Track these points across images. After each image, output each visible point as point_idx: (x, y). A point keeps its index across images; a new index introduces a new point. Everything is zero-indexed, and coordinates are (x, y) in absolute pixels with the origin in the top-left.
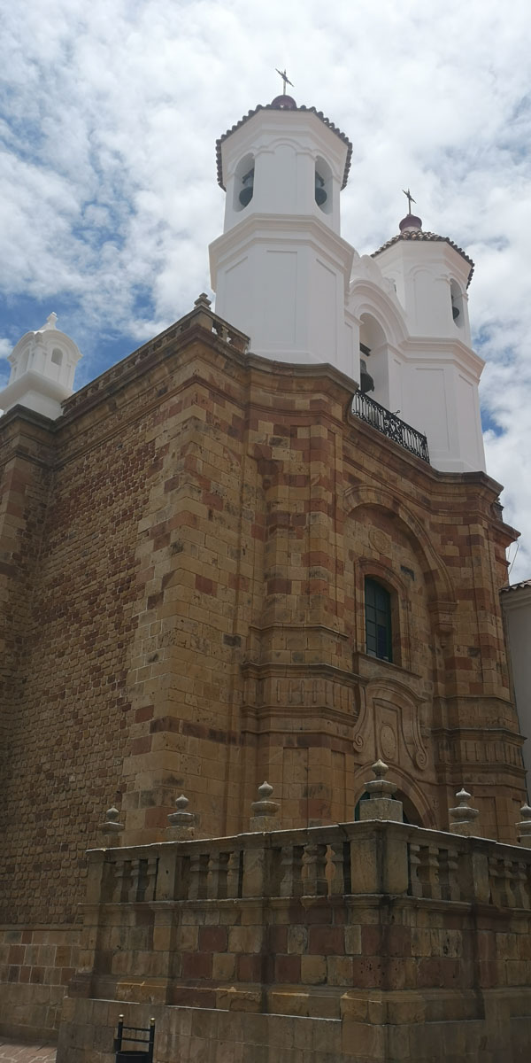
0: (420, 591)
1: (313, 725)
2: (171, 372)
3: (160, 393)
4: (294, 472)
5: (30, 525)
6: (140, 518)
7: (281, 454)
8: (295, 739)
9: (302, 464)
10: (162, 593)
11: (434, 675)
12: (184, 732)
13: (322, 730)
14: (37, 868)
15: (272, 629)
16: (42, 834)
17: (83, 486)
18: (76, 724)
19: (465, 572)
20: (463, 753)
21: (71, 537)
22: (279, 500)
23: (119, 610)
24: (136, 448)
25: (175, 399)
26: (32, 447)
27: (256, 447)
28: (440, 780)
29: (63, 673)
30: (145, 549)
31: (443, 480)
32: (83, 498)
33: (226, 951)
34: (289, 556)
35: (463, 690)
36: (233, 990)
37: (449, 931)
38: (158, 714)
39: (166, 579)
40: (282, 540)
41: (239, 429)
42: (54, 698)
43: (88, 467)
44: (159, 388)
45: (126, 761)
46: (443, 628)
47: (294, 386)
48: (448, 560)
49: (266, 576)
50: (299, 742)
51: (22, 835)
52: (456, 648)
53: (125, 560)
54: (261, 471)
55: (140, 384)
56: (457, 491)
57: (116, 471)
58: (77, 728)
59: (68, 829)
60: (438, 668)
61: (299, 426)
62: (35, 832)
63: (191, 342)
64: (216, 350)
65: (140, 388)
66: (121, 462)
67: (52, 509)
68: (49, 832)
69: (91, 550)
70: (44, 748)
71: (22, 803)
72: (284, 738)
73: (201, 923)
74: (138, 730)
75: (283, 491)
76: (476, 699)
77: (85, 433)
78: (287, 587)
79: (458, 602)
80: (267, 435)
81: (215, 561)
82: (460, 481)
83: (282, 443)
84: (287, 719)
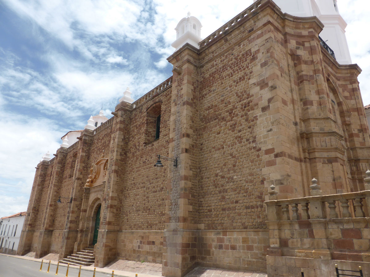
0: (337, 109)
2: (255, 22)
3: (250, 31)
4: (306, 59)
6: (249, 79)
7: (300, 52)
9: (309, 56)
10: (269, 106)
12: (289, 158)
14: (224, 210)
15: (309, 119)
16: (223, 198)
17: (215, 72)
18: (232, 158)
19: (353, 102)
20: (361, 168)
21: (214, 91)
22: (303, 70)
23: (246, 114)
24: (241, 53)
25: (259, 32)
27: (291, 50)
29: (221, 140)
30: (255, 90)
31: (341, 68)
32: (217, 76)
34: (310, 92)
35: (357, 145)
38: (276, 151)
39: (270, 101)
40: (307, 86)
41: (285, 42)
42: (219, 149)
43: (217, 64)
44: (249, 29)
45: (263, 169)
46: (347, 122)
47: (301, 26)
48: (346, 98)
49: (301, 100)
50: (328, 161)
51: (213, 199)
52: (353, 130)
53: (245, 96)
54: (293, 59)
55: (239, 29)
56: (346, 72)
57: (232, 64)
58: (234, 159)
59: (237, 195)
60: (347, 137)
61: (305, 42)
62: (220, 197)
63: (265, 8)
64: (275, 11)
65: (239, 31)
66: (234, 60)
67: (201, 82)
68: (227, 197)
69: (225, 94)
70: (217, 167)
71: (210, 187)
72: (322, 160)
73: (342, 227)
74: (266, 158)
75: (304, 67)
76: (363, 148)
77: (213, 52)
78: (311, 103)
79: (352, 113)
80: (294, 45)
81: (286, 93)
82: (348, 68)
83: (300, 48)
84: (322, 153)
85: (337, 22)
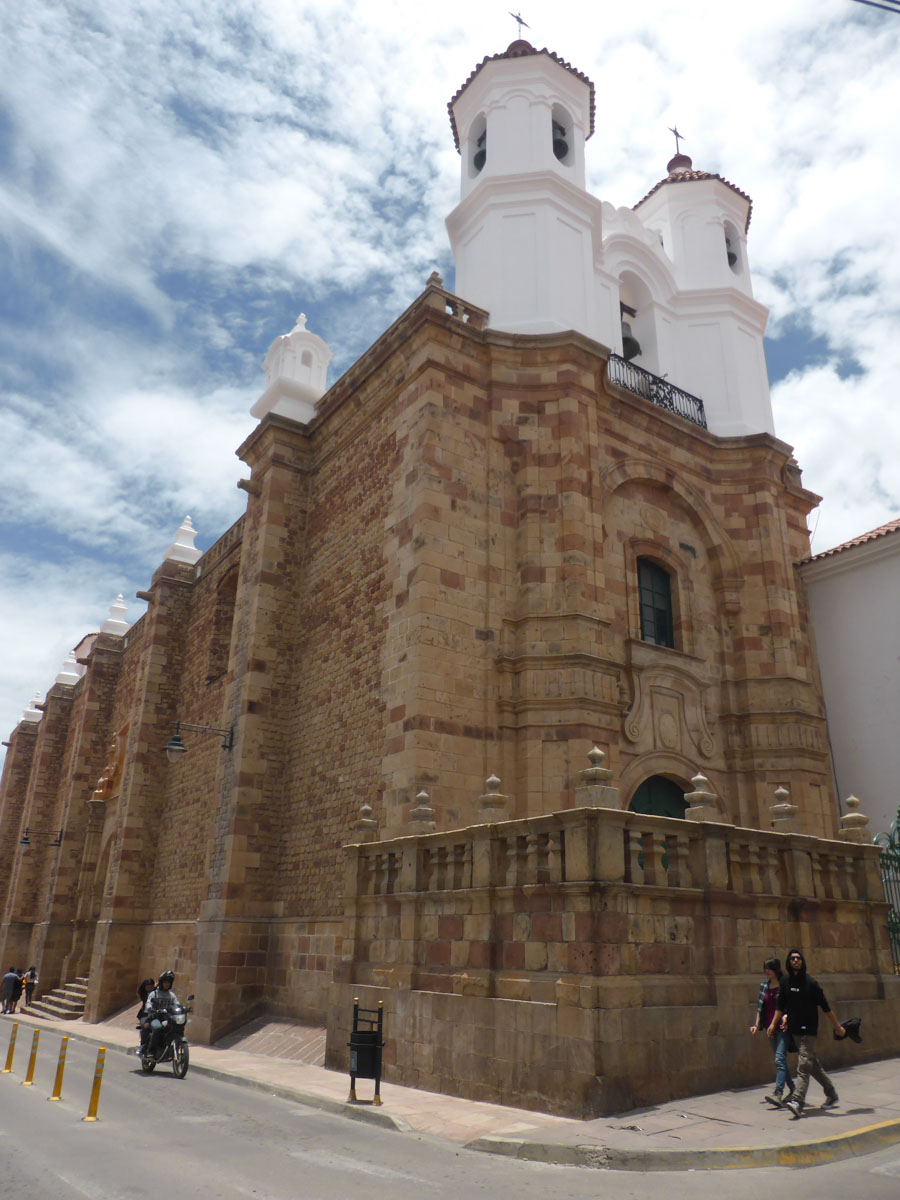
0: (703, 570)
1: (572, 716)
2: (407, 359)
3: (399, 382)
4: (544, 451)
5: (292, 533)
6: (386, 515)
7: (527, 433)
8: (553, 732)
9: (552, 442)
10: (408, 592)
11: (722, 658)
12: (436, 730)
13: (581, 722)
14: (317, 864)
15: (526, 620)
16: (319, 832)
17: (336, 487)
18: (342, 726)
19: (752, 545)
20: (754, 739)
21: (329, 541)
22: (528, 483)
23: (372, 612)
24: (380, 443)
25: (412, 387)
26: (287, 454)
27: (501, 428)
28: (730, 767)
29: (329, 678)
30: (391, 547)
31: (723, 446)
32: (337, 500)
33: (461, 939)
34: (541, 542)
35: (753, 671)
36: (465, 976)
37: (677, 918)
38: (409, 713)
39: (411, 575)
40: (533, 525)
41: (481, 412)
42: (321, 704)
43: (340, 468)
44: (397, 377)
45: (386, 760)
46: (729, 607)
47: (539, 359)
48: (734, 534)
49: (519, 566)
50: (558, 734)
51: (303, 833)
52: (744, 627)
53: (374, 560)
54: (508, 454)
55: (379, 375)
56: (740, 457)
57: (363, 469)
58: (342, 730)
59: (340, 827)
60: (726, 650)
61: (546, 401)
62: (314, 831)
63: (422, 325)
64: (450, 330)
65: (380, 380)
66: (367, 460)
67: (312, 514)
68: (325, 831)
69: (347, 552)
70: (317, 751)
71: (302, 805)
72: (543, 732)
73: (440, 913)
74: (393, 729)
75: (532, 473)
76: (769, 681)
77: (336, 433)
78: (540, 575)
79: (746, 578)
80: (512, 415)
81: (461, 553)
82: (743, 445)
83: (530, 421)
84: (545, 713)
85: (726, 308)
